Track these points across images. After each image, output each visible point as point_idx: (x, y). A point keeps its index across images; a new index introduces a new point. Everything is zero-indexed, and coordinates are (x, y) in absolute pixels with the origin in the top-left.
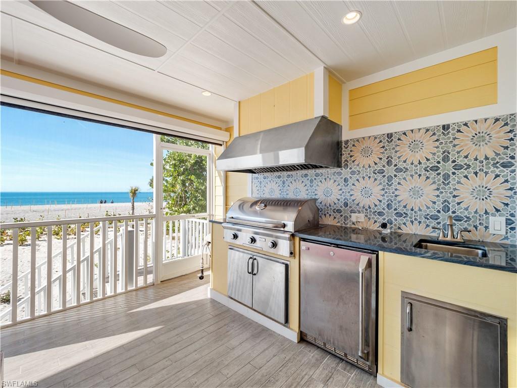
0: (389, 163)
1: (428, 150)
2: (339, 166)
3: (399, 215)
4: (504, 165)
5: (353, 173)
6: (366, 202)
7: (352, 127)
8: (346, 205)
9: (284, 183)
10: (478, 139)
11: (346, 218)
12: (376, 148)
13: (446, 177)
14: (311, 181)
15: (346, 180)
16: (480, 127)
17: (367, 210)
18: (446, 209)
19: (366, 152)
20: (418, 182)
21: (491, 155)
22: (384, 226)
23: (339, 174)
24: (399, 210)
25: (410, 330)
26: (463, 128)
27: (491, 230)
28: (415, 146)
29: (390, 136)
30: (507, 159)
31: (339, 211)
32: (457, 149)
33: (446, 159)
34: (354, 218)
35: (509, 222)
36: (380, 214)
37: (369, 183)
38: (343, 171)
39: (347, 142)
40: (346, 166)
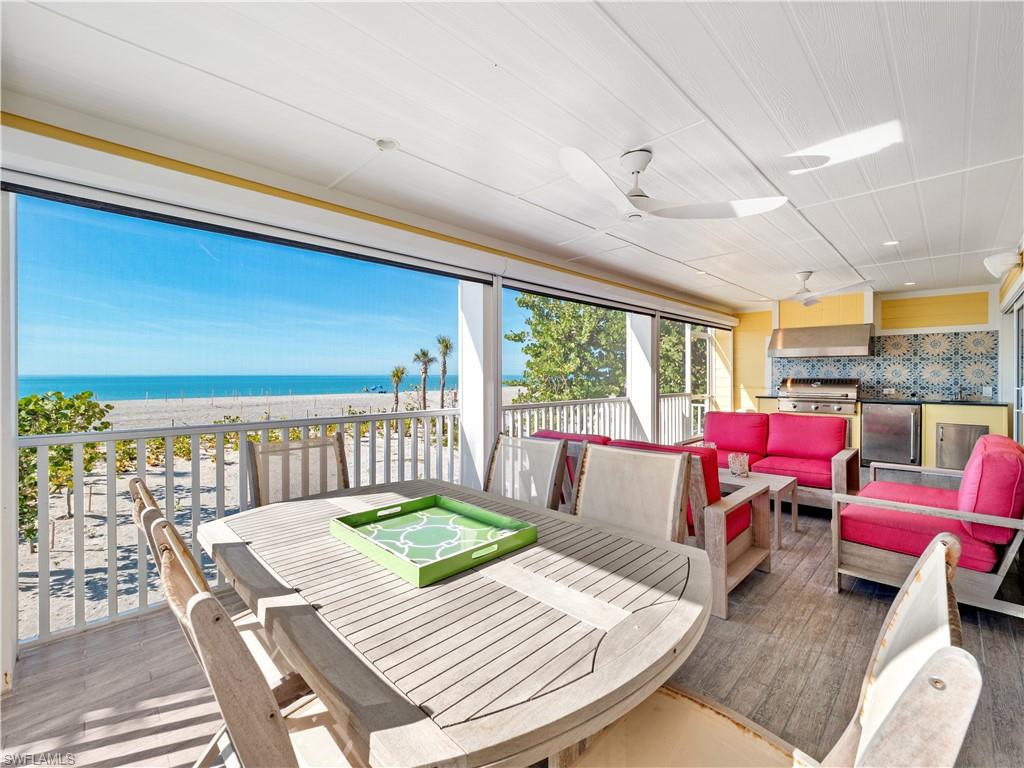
0: (915, 354)
1: (945, 346)
2: (873, 354)
3: (923, 388)
4: (992, 358)
5: (885, 360)
6: (896, 380)
7: (883, 327)
8: (878, 382)
9: (813, 366)
10: (977, 343)
11: (878, 392)
12: (905, 344)
13: (957, 364)
14: (844, 365)
15: (878, 365)
16: (979, 336)
17: (897, 386)
18: (956, 383)
19: (896, 346)
20: (937, 367)
21: (984, 352)
22: (913, 395)
23: (876, 360)
24: (923, 385)
25: (942, 440)
26: (968, 336)
27: (984, 394)
28: (934, 345)
29: (916, 336)
30: (993, 355)
31: (872, 387)
32: (964, 348)
33: (956, 353)
34: (886, 391)
35: (994, 389)
36: (908, 388)
37: (898, 367)
39: (879, 338)
40: (879, 355)
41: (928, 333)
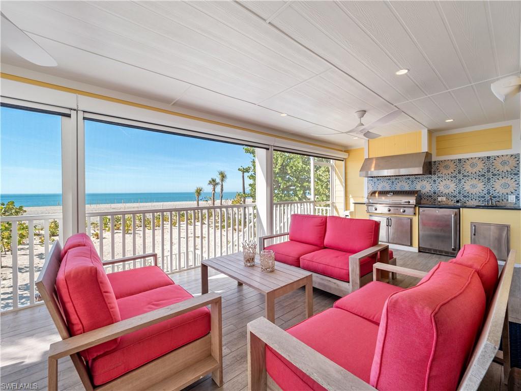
0: (459, 173)
1: (480, 167)
2: (431, 174)
3: (465, 197)
4: (515, 174)
5: (439, 177)
6: (447, 191)
7: (438, 155)
8: (435, 193)
9: (393, 182)
10: (504, 163)
11: (435, 200)
12: (452, 165)
13: (489, 179)
14: (412, 182)
15: (434, 181)
16: (505, 158)
17: (447, 195)
18: (489, 193)
19: (446, 167)
20: (475, 182)
21: (509, 170)
22: (458, 202)
23: (431, 178)
24: (465, 194)
25: (475, 235)
26: (497, 158)
27: (509, 201)
28: (473, 165)
29: (460, 160)
30: (516, 172)
31: (430, 196)
32: (494, 167)
33: (488, 171)
34: (440, 199)
35: (517, 197)
36: (455, 197)
37: (448, 182)
38: (433, 176)
39: (435, 162)
40: (435, 174)
41: (467, 157)
